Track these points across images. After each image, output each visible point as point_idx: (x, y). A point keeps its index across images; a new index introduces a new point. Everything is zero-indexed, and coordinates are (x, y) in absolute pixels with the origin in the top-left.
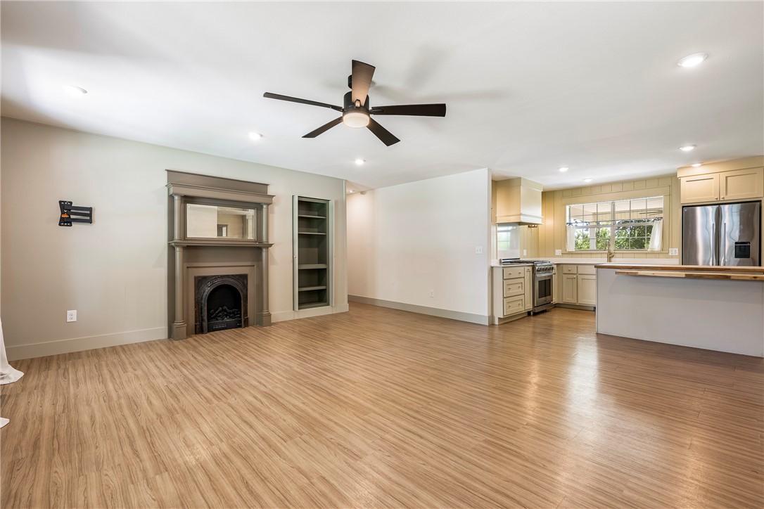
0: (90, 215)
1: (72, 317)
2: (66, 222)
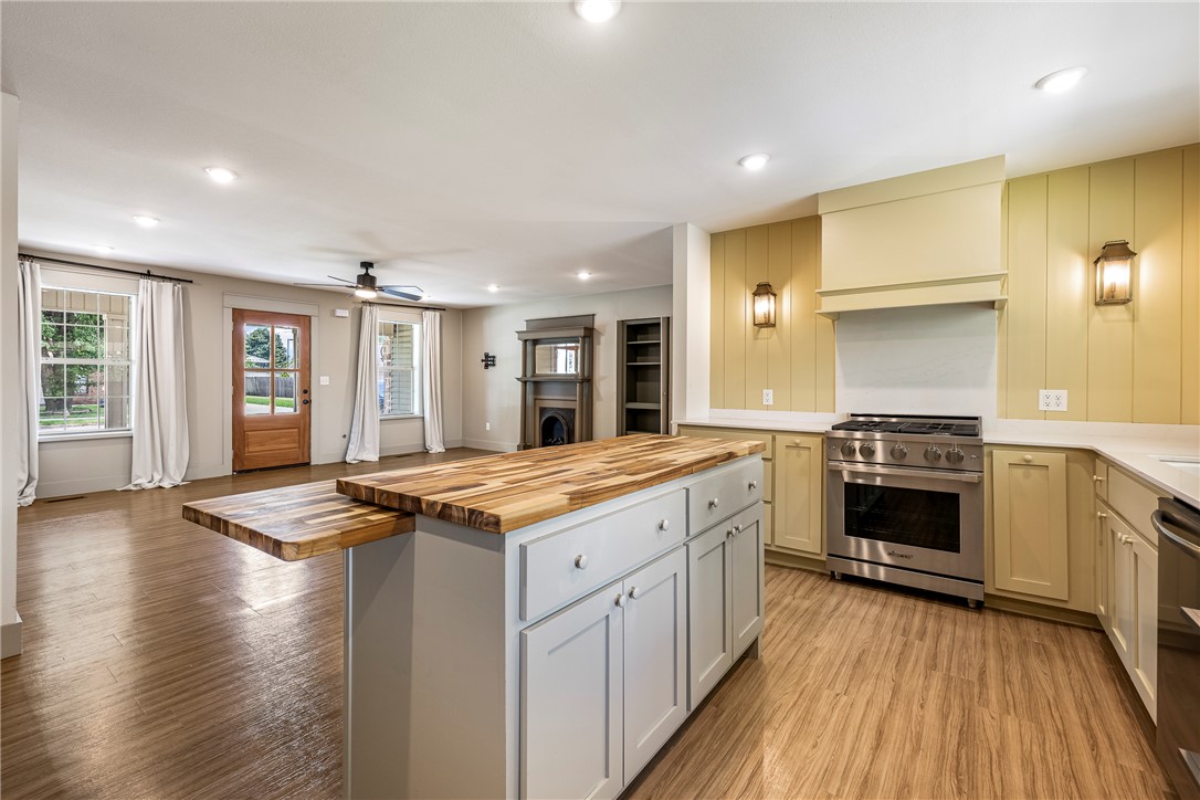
0: (494, 361)
1: (488, 428)
2: (487, 366)
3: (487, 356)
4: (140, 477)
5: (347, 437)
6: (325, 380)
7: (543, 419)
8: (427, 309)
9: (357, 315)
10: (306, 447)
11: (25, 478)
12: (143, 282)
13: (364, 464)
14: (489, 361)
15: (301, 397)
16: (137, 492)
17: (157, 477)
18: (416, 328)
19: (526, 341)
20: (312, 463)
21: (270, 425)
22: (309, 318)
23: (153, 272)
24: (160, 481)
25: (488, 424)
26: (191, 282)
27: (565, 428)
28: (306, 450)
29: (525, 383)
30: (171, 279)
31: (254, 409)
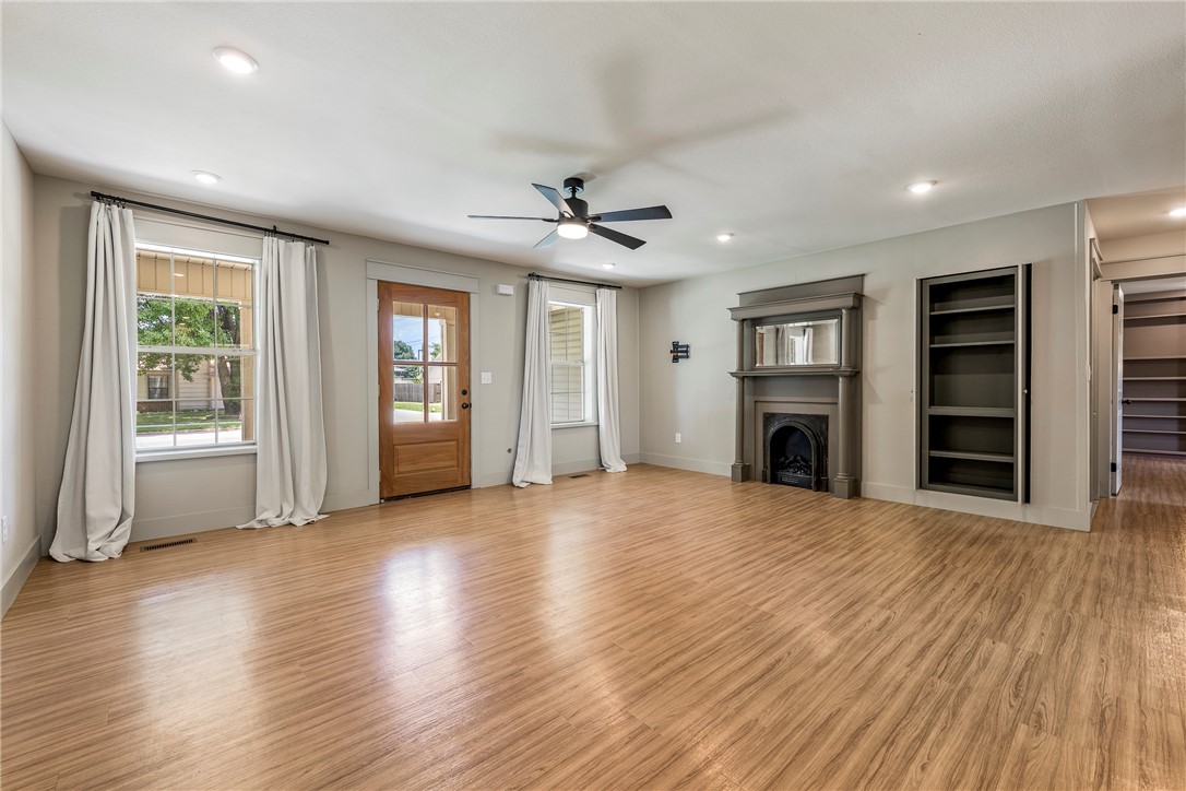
0: (687, 352)
1: (678, 440)
2: (676, 359)
3: (676, 345)
4: (266, 510)
5: (513, 452)
6: (486, 378)
7: (772, 430)
8: (600, 286)
9: (523, 291)
10: (466, 463)
11: (117, 514)
12: (268, 241)
13: (534, 488)
14: (679, 352)
15: (459, 400)
16: (262, 531)
17: (287, 510)
18: (588, 311)
19: (743, 320)
20: (473, 487)
21: (424, 435)
22: (467, 295)
23: (280, 229)
24: (291, 515)
25: (678, 436)
26: (327, 243)
27: (813, 442)
28: (465, 469)
29: (743, 379)
30: (302, 238)
31: (406, 415)
